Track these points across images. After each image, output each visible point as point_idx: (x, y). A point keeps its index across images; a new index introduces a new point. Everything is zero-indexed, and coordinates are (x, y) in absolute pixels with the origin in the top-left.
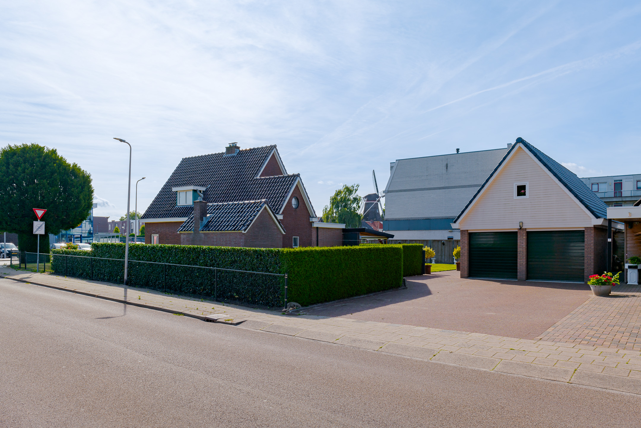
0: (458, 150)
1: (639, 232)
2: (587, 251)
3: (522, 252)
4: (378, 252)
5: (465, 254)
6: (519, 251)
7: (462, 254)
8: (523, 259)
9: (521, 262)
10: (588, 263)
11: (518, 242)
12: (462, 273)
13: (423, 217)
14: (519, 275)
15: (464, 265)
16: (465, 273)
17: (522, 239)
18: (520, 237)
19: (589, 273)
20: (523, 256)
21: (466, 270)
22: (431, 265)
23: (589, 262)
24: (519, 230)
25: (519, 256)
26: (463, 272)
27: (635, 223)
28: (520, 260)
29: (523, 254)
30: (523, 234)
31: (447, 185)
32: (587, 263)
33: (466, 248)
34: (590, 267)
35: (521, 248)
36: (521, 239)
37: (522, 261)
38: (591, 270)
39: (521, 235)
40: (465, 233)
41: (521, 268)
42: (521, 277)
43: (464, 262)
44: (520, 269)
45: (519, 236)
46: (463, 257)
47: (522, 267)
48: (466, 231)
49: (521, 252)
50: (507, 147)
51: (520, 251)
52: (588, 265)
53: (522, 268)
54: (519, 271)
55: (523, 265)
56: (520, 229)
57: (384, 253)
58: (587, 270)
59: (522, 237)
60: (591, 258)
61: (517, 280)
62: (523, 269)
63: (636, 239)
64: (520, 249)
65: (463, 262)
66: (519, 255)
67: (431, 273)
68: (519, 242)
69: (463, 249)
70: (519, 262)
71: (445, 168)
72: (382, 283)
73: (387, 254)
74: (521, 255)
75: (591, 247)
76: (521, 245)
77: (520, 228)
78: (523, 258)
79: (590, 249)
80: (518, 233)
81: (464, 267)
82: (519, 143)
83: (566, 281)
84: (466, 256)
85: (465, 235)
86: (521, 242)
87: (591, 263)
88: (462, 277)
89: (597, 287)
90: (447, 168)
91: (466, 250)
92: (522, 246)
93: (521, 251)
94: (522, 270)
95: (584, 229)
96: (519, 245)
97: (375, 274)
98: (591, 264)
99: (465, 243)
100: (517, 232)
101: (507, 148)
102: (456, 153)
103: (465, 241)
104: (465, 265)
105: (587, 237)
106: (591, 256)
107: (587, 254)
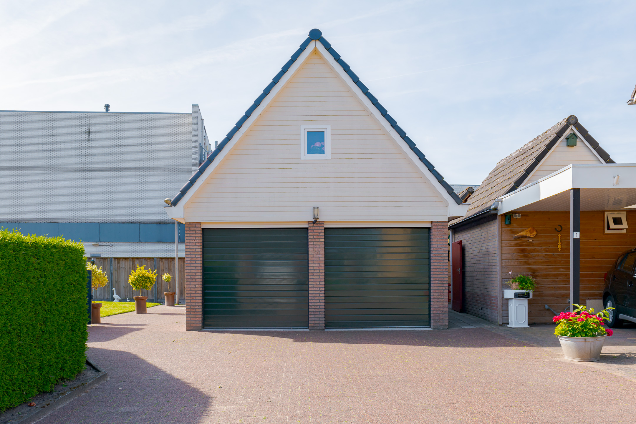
0: (107, 107)
1: (521, 232)
2: (438, 267)
3: (318, 271)
4: (21, 259)
5: (197, 277)
6: (312, 268)
7: (189, 277)
8: (319, 286)
9: (315, 292)
10: (439, 292)
11: (309, 249)
12: (189, 319)
13: (44, 219)
14: (313, 319)
15: (194, 301)
16: (197, 319)
17: (318, 243)
18: (313, 240)
19: (442, 309)
20: (319, 280)
21: (198, 312)
22: (102, 304)
23: (441, 288)
24: (312, 225)
25: (312, 280)
26: (192, 316)
27: (516, 216)
28: (314, 287)
29: (319, 275)
30: (319, 233)
31: (90, 165)
32: (437, 291)
33: (197, 262)
34: (442, 297)
35: (315, 262)
36: (315, 243)
37: (318, 289)
38: (444, 303)
39: (316, 236)
40: (195, 229)
41: (315, 304)
42: (315, 322)
43: (195, 295)
44: (313, 307)
45: (312, 237)
46: (191, 283)
47: (318, 301)
48: (197, 226)
49: (316, 271)
50: (191, 112)
51: (314, 270)
52: (439, 294)
53: (319, 304)
54: (313, 310)
55: (320, 298)
56: (315, 222)
57: (39, 263)
58: (438, 304)
59: (318, 240)
60: (443, 281)
61: (307, 330)
62: (321, 307)
63: (517, 245)
64: (314, 265)
65: (192, 295)
66: (312, 277)
67: (102, 320)
68: (312, 249)
69: (191, 265)
70: (312, 292)
71: (85, 135)
72: (36, 372)
73: (49, 266)
74: (315, 277)
75: (443, 260)
76: (315, 256)
77: (313, 220)
78: (319, 284)
79: (442, 264)
80: (309, 231)
81: (193, 306)
82: (315, 40)
83: (398, 328)
84: (197, 280)
85: (195, 233)
86: (316, 249)
87: (443, 290)
88: (190, 327)
89: (590, 340)
90: (89, 135)
91: (197, 268)
92: (317, 259)
93: (315, 268)
94: (318, 307)
95: (429, 225)
96: (312, 256)
97: (11, 342)
98: (444, 292)
99: (195, 251)
100: (307, 228)
101: (191, 114)
102: (105, 111)
103: (195, 247)
104: (197, 301)
105: (437, 241)
106: (443, 276)
107: (438, 273)
